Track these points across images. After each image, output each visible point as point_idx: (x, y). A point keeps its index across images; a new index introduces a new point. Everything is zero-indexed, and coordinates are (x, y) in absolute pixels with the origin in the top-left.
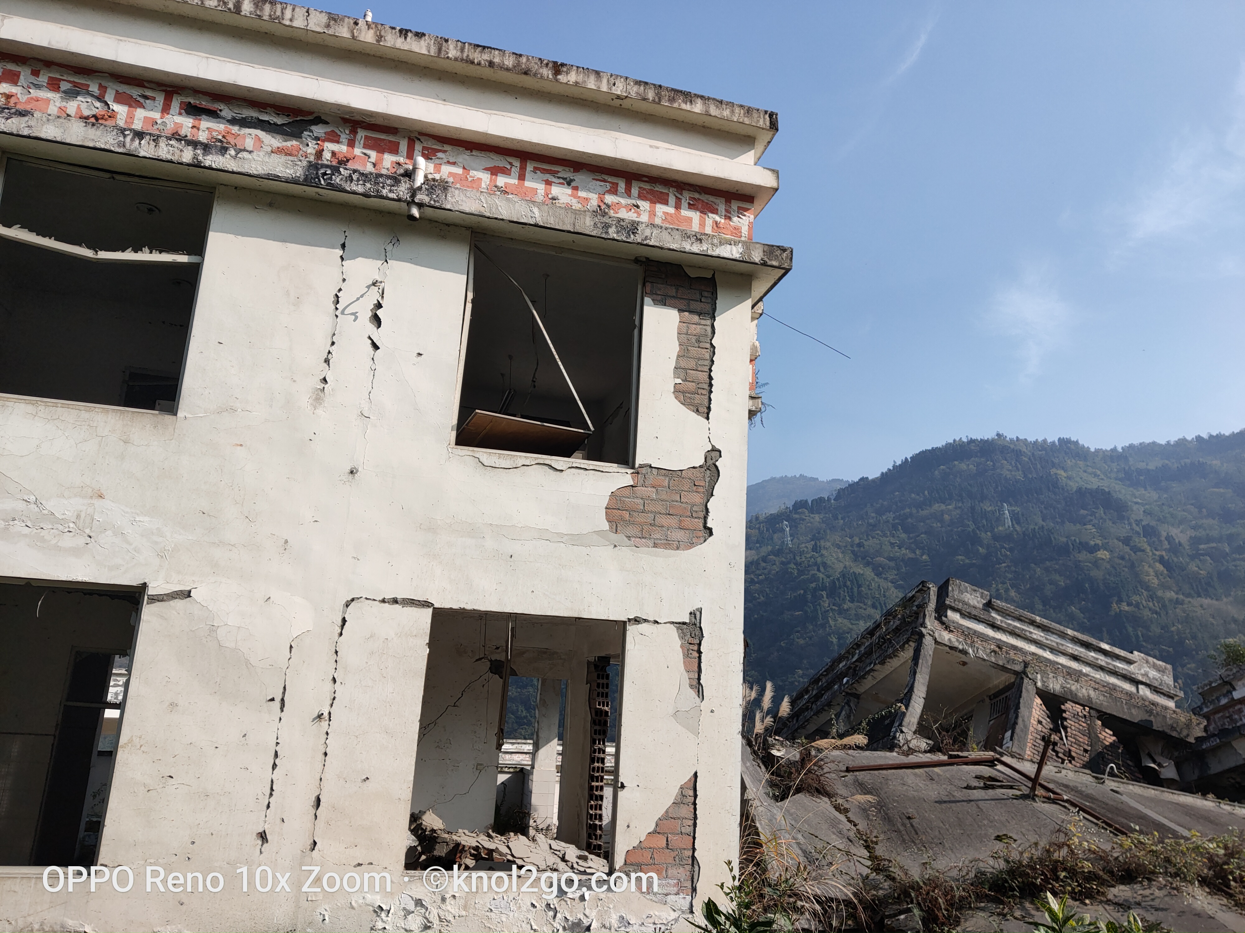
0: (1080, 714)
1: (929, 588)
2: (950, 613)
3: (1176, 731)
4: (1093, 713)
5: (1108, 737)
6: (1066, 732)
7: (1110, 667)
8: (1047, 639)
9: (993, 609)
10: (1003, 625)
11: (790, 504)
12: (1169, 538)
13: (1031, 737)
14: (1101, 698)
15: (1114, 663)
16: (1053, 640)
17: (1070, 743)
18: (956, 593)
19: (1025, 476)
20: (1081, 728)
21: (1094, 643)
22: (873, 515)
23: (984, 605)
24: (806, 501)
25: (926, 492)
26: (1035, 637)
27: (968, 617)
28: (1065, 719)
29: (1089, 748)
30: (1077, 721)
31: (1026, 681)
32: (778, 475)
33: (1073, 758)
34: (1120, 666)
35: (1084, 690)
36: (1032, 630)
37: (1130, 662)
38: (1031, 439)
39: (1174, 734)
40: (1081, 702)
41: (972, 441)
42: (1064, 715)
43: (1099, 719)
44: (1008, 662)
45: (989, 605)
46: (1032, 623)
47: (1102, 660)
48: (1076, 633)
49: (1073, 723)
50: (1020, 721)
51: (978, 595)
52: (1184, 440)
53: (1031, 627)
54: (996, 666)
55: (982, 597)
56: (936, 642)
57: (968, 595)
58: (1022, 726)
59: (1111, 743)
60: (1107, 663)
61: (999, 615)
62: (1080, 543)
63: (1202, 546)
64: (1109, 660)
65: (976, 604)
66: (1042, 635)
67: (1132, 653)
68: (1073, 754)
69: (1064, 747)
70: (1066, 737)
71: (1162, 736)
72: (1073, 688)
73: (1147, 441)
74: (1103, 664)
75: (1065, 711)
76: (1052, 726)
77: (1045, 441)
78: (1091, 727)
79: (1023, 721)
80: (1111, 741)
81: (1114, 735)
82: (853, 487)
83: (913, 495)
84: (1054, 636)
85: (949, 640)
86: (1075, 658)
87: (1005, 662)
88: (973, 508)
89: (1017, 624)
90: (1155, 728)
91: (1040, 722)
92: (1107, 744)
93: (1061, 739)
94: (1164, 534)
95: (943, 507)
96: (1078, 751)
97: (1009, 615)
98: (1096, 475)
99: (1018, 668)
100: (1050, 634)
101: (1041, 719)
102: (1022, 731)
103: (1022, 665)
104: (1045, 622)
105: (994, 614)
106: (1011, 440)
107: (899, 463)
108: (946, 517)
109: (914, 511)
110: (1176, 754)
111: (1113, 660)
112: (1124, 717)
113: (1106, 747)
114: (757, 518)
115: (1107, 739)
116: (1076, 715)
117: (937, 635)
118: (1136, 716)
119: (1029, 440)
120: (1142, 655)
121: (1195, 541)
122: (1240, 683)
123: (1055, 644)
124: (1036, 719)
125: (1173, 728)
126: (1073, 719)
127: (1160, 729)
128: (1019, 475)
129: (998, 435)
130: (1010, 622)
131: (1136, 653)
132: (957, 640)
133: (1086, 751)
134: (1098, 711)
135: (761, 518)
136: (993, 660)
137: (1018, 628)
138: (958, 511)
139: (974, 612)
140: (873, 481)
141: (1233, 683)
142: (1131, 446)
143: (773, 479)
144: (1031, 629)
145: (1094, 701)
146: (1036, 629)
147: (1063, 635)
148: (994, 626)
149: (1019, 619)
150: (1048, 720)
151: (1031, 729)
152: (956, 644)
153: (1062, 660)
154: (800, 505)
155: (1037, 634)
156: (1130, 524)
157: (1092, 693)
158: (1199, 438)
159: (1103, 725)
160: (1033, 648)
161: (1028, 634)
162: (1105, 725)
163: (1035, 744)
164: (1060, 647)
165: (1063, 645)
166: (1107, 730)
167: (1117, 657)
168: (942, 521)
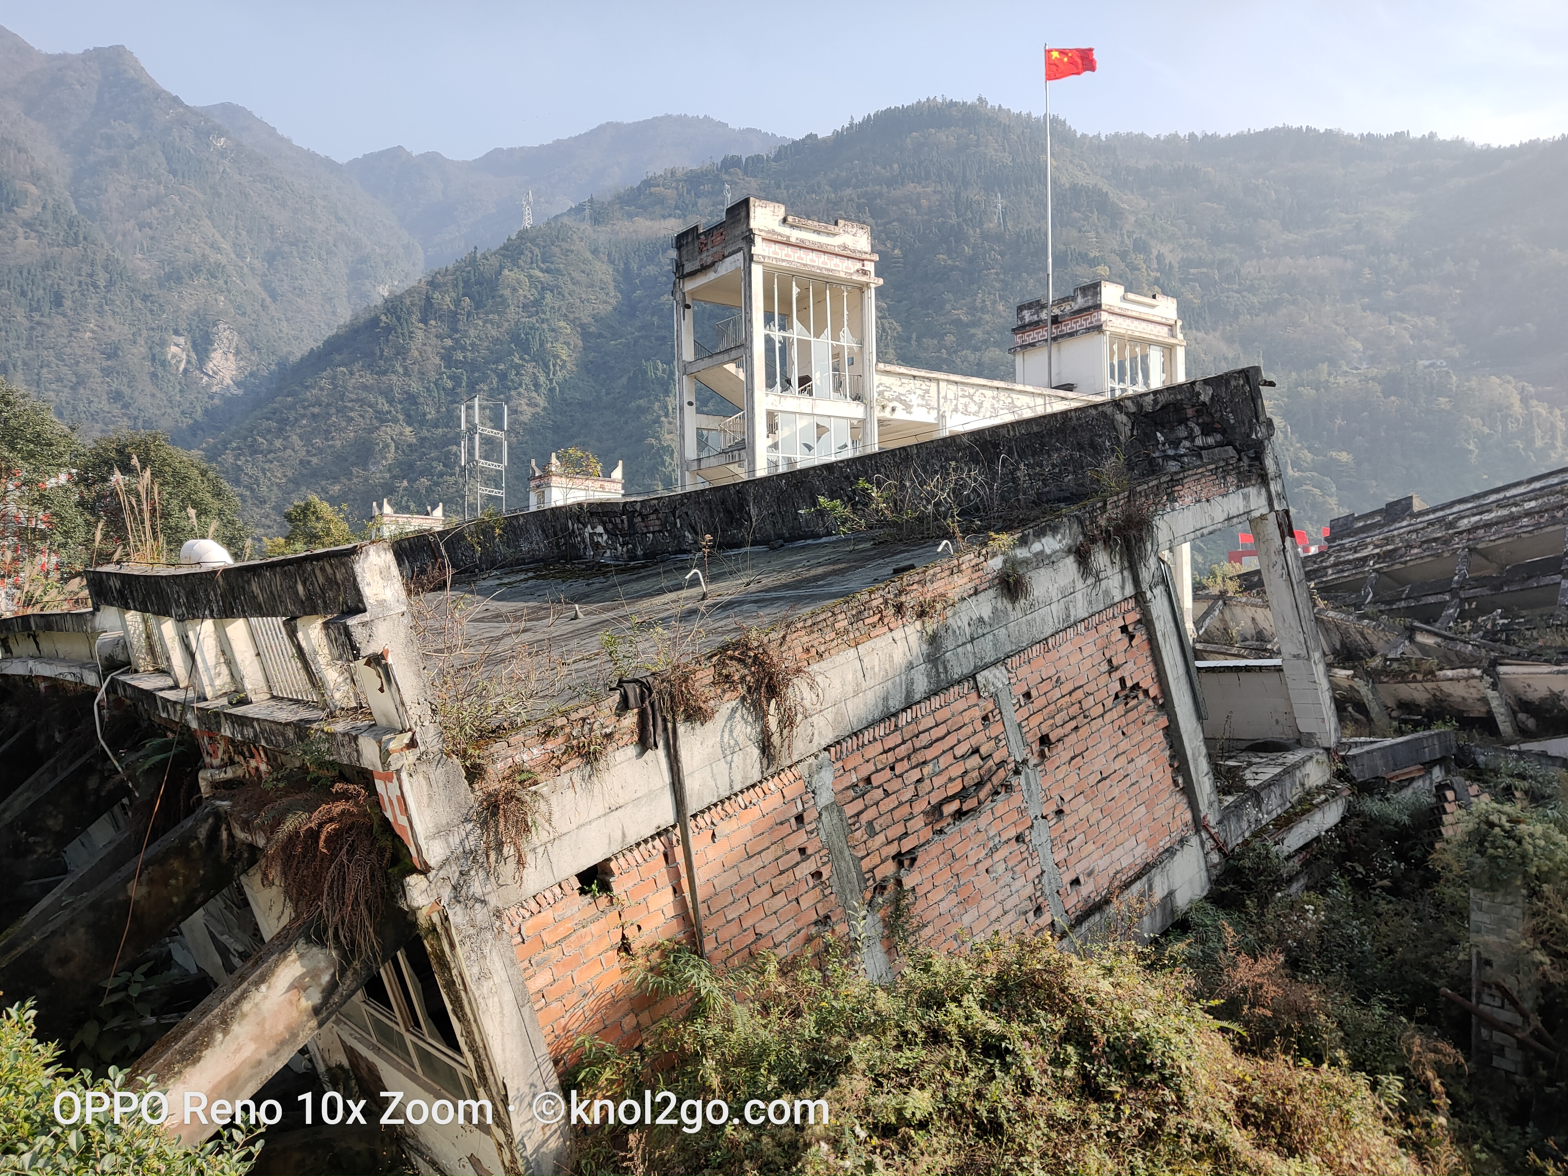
11: (718, 161)
19: (1014, 160)
24: (740, 159)
25: (896, 166)
41: (952, 104)
63: (1192, 271)
82: (797, 146)
83: (878, 168)
88: (958, 195)
95: (919, 189)
106: (993, 107)
107: (858, 120)
108: (924, 202)
114: (673, 173)
128: (1008, 161)
129: (980, 99)
135: (679, 174)
138: (939, 197)
140: (824, 140)
154: (731, 163)
168: (918, 207)
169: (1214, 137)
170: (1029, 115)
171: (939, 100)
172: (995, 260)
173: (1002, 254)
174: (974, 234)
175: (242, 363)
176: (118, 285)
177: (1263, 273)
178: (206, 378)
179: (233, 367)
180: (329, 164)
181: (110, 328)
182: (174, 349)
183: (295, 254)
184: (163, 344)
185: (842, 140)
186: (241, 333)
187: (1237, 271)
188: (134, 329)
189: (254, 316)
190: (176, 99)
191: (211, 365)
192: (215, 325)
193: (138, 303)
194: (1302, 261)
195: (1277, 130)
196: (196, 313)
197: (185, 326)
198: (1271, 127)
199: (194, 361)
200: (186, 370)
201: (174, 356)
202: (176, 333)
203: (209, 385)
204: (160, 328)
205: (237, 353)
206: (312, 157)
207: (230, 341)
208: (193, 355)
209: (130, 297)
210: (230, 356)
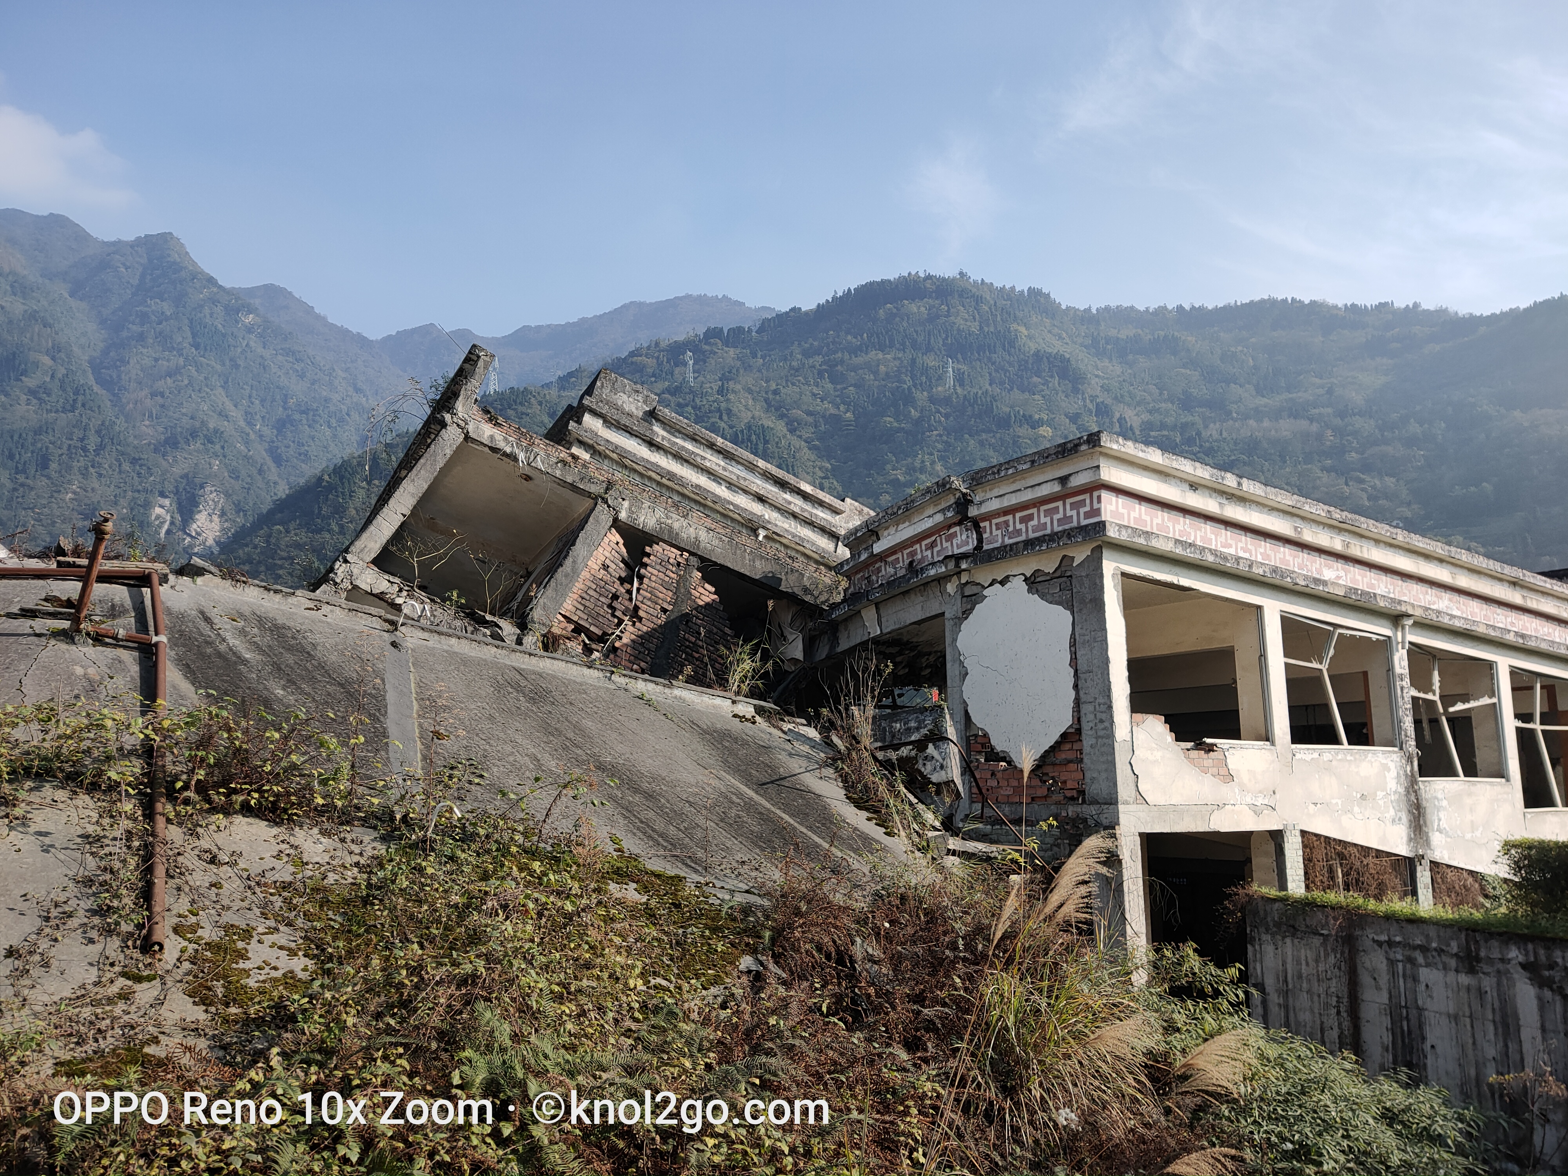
0: (671, 561)
2: (587, 418)
4: (694, 561)
5: (706, 594)
6: (641, 583)
7: (806, 514)
8: (725, 469)
9: (658, 420)
10: (665, 443)
11: (701, 331)
15: (815, 511)
17: (640, 598)
18: (606, 391)
19: (981, 328)
20: (667, 579)
21: (792, 482)
22: (800, 357)
23: (645, 413)
24: (722, 330)
25: (865, 335)
27: (616, 427)
28: (645, 565)
30: (664, 570)
31: (601, 507)
32: (695, 293)
33: (640, 619)
34: (821, 514)
39: (808, 598)
40: (682, 545)
41: (929, 277)
42: (645, 560)
43: (699, 569)
45: (652, 415)
51: (640, 398)
54: (563, 483)
55: (645, 402)
56: (467, 437)
57: (625, 397)
59: (707, 604)
60: (802, 509)
67: (843, 500)
68: (641, 613)
70: (638, 590)
71: (791, 598)
72: (676, 526)
74: (797, 510)
75: (648, 555)
76: (623, 575)
78: (682, 581)
79: (574, 562)
80: (708, 600)
81: (715, 593)
82: (781, 318)
85: (492, 437)
87: (577, 479)
88: (913, 361)
89: (689, 446)
90: (782, 588)
91: (605, 567)
92: (701, 603)
93: (629, 592)
95: (881, 355)
96: (651, 611)
97: (680, 432)
99: (594, 489)
101: (608, 562)
103: (605, 485)
105: (657, 428)
106: (975, 282)
107: (840, 294)
108: (882, 368)
109: (847, 356)
111: (814, 506)
112: (742, 571)
114: (657, 344)
115: (703, 597)
116: (664, 562)
117: (471, 428)
118: (755, 569)
119: (995, 285)
120: (857, 504)
124: (599, 562)
125: (806, 590)
126: (658, 567)
131: (848, 500)
132: (505, 439)
133: (664, 610)
134: (702, 559)
135: (663, 344)
138: (897, 363)
139: (625, 421)
140: (807, 313)
144: (708, 454)
145: (702, 545)
146: (715, 454)
147: (751, 467)
148: (651, 444)
149: (693, 438)
150: (622, 565)
151: (585, 574)
152: (501, 444)
153: (742, 501)
154: (713, 334)
159: (703, 578)
162: (706, 578)
165: (745, 479)
166: (707, 586)
167: (821, 504)
168: (876, 373)
169: (1201, 309)
170: (1013, 288)
171: (922, 275)
172: (940, 421)
173: (947, 416)
174: (921, 397)
175: (226, 525)
176: (108, 448)
177: (1225, 434)
178: (188, 539)
179: (217, 528)
180: (361, 341)
181: (93, 490)
182: (158, 510)
183: (304, 422)
184: (147, 505)
185: (822, 311)
186: (227, 495)
187: (1199, 434)
188: (118, 491)
189: (249, 480)
190: (211, 281)
191: (194, 526)
192: (202, 487)
193: (126, 466)
194: (1266, 423)
195: (1263, 301)
196: (185, 476)
197: (171, 488)
198: (1257, 298)
199: (177, 523)
200: (168, 532)
201: (158, 517)
202: (162, 495)
203: (191, 546)
204: (146, 491)
205: (223, 514)
206: (344, 333)
207: (216, 503)
208: (178, 517)
209: (118, 460)
210: (216, 518)
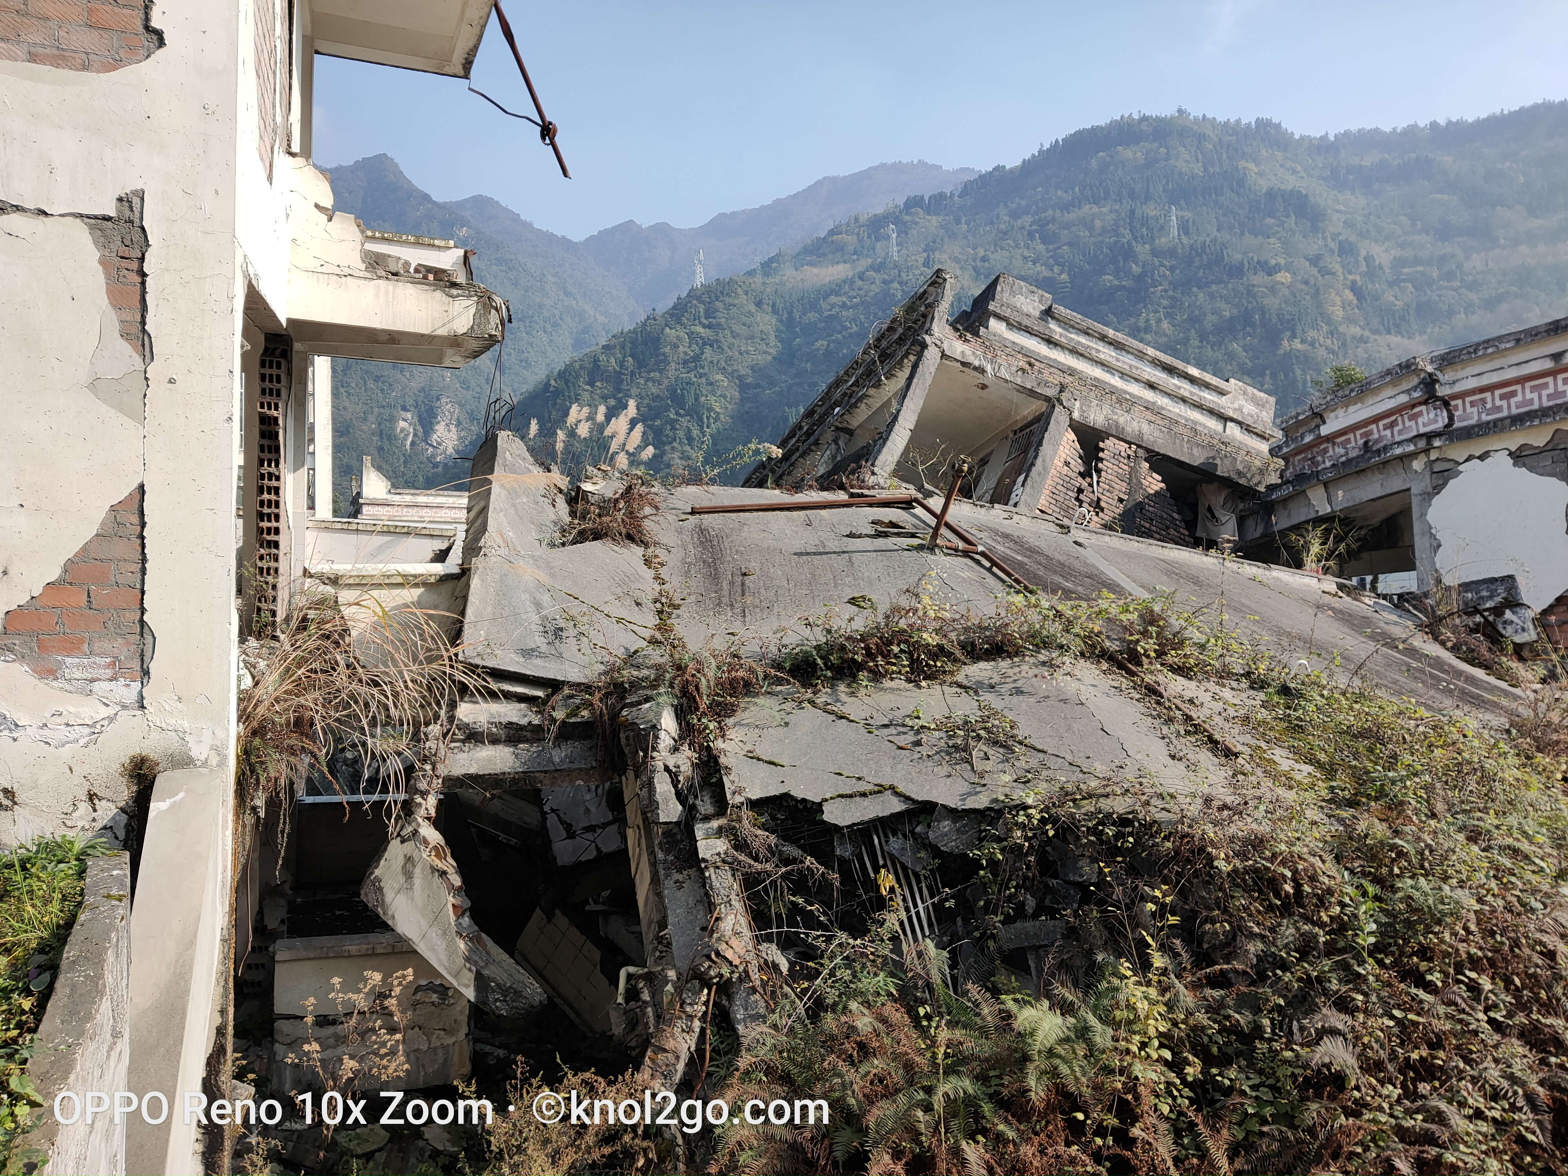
0: (1123, 454)
1: (945, 280)
2: (992, 322)
3: (1246, 477)
4: (1141, 453)
5: (1154, 483)
6: (1099, 477)
7: (1195, 398)
8: (1118, 360)
9: (1053, 318)
10: (1063, 339)
11: (901, 201)
12: (1368, 259)
13: (1051, 483)
14: (1157, 433)
15: (1202, 394)
16: (1126, 361)
17: (1101, 490)
18: (1006, 295)
19: (1205, 169)
20: (1120, 471)
21: (1180, 367)
22: (1006, 218)
23: (1042, 312)
24: (922, 197)
25: (1077, 189)
26: (1102, 356)
27: (1017, 328)
28: (1102, 460)
29: (1126, 497)
30: (1117, 463)
31: (1058, 409)
32: (890, 161)
33: (1102, 510)
34: (1208, 397)
35: (1135, 424)
36: (1101, 348)
37: (1222, 393)
38: (1221, 118)
39: (1242, 481)
40: (1128, 439)
41: (1144, 119)
42: (1101, 455)
43: (1146, 460)
44: (1039, 384)
45: (1048, 313)
46: (1103, 338)
47: (1186, 389)
48: (1158, 353)
49: (1110, 465)
50: (1039, 461)
51: (1036, 299)
52: (1415, 126)
53: (1101, 344)
54: (1022, 390)
55: (1041, 301)
56: (944, 356)
57: (1023, 298)
58: (1040, 468)
59: (1156, 492)
60: (1191, 393)
61: (1060, 326)
62: (1258, 262)
63: (1405, 270)
64: (1195, 389)
65: (1031, 310)
66: (1114, 354)
67: (1227, 381)
68: (1102, 504)
69: (1091, 495)
70: (1098, 482)
71: (1227, 483)
72: (1121, 420)
73: (1369, 126)
74: (1186, 394)
75: (1103, 450)
76: (1082, 470)
77: (1238, 121)
78: (1133, 471)
79: (1043, 461)
80: (1157, 488)
81: (1162, 481)
82: (985, 179)
83: (1060, 193)
84: (1130, 356)
85: (963, 353)
86: (1152, 386)
87: (1035, 385)
88: (1132, 212)
89: (1083, 339)
90: (1219, 473)
91: (1067, 464)
92: (1152, 492)
93: (1091, 485)
94: (1363, 253)
95: (1095, 209)
96: (1110, 501)
97: (1073, 327)
98: (1294, 172)
99: (1051, 392)
100: (1124, 353)
101: (1069, 459)
102: (1039, 474)
103: (1058, 388)
104: (1120, 337)
105: (1053, 325)
106: (1196, 119)
107: (1047, 146)
108: (1098, 223)
109: (1058, 213)
110: (1241, 506)
111: (1201, 390)
112: (1182, 459)
113: (1149, 497)
114: (856, 219)
115: (1152, 486)
116: (1117, 455)
117: (945, 346)
118: (1196, 457)
119: (1218, 119)
120: (1241, 384)
121: (1399, 263)
122: (1332, 415)
123: (1127, 367)
124: (1062, 460)
125: (1240, 474)
126: (1112, 460)
127: (1226, 475)
128: (1198, 169)
129: (1180, 111)
130: (1073, 336)
131: (1232, 380)
132: (974, 353)
133: (1121, 500)
134: (1148, 450)
135: (863, 219)
136: (1019, 381)
137: (1082, 345)
138: (1114, 216)
139: (1026, 322)
140: (1011, 171)
141: (1325, 416)
142: (1347, 134)
143: (883, 166)
144: (1100, 346)
145: (1145, 437)
146: (1107, 346)
147: (1140, 355)
148: (1050, 341)
149: (1086, 333)
150: (1080, 461)
151: (1053, 472)
152: (971, 359)
153: (1135, 389)
154: (914, 203)
155: (1106, 353)
156: (1325, 238)
157: (1145, 428)
158: (1434, 125)
159: (1150, 468)
160: (1097, 372)
161: (1094, 352)
162: (1153, 468)
163: (1054, 491)
164: (1134, 371)
165: (1137, 368)
166: (1154, 475)
167: (1207, 386)
168: (1091, 229)
171: (1136, 117)
172: (1164, 275)
173: (1172, 269)
174: (1143, 250)
175: (462, 434)
176: (353, 368)
178: (431, 449)
179: (455, 437)
180: (567, 244)
181: (345, 408)
182: (402, 424)
183: (522, 329)
184: (392, 420)
185: (1029, 168)
186: (462, 406)
187: (1459, 266)
188: (366, 408)
189: (478, 389)
190: (426, 197)
191: (435, 437)
192: (438, 399)
193: (371, 384)
196: (423, 390)
197: (412, 402)
199: (420, 434)
200: (413, 443)
201: (403, 430)
202: (404, 409)
203: (434, 456)
204: (389, 406)
205: (459, 424)
207: (452, 414)
208: (420, 428)
209: (362, 378)
210: (452, 428)
